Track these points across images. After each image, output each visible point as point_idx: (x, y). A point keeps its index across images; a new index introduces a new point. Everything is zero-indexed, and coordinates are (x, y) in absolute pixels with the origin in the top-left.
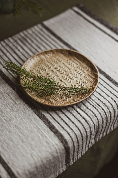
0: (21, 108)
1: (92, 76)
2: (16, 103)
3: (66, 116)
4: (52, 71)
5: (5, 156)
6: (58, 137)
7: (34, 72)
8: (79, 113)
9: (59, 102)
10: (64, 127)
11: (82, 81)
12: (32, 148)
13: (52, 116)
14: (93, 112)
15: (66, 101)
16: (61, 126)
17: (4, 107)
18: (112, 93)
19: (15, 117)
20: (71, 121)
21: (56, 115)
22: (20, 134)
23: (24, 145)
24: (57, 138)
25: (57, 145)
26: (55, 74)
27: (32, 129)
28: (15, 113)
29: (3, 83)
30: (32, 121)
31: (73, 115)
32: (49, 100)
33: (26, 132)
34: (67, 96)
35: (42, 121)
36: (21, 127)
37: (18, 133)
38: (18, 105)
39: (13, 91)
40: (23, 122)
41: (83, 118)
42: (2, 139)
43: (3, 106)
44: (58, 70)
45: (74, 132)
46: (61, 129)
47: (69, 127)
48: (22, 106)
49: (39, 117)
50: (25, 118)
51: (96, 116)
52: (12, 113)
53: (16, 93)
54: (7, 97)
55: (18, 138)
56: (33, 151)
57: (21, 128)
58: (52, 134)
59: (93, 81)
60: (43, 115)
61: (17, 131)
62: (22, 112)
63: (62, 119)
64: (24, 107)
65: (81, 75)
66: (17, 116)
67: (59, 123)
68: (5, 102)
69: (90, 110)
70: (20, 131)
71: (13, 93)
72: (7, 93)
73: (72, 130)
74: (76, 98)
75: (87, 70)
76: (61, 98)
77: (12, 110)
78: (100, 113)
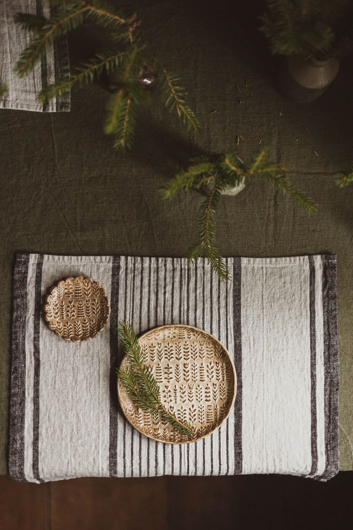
0: (99, 393)
1: (218, 413)
2: (99, 382)
3: (140, 443)
4: (178, 366)
5: (42, 443)
6: (110, 463)
7: (154, 352)
8: (156, 452)
9: (146, 420)
10: (126, 455)
11: (199, 411)
12: (74, 455)
13: (125, 431)
14: (173, 462)
15: (155, 425)
16: (124, 452)
17: (83, 377)
18: (220, 454)
19: (85, 402)
20: (140, 455)
21: (131, 433)
22: (75, 428)
23: (69, 445)
24: (108, 462)
25: (103, 469)
26: (177, 374)
27: (92, 431)
28: (89, 396)
29: (106, 338)
30: (99, 421)
31: (148, 449)
32: (138, 409)
33: (83, 430)
34: (162, 420)
35: (110, 429)
36: (82, 420)
37: (75, 426)
38: (99, 387)
39: (109, 361)
40: (89, 415)
41: (156, 460)
42: (53, 421)
43: (83, 375)
44: (184, 371)
45: (132, 469)
46: (122, 455)
47: (132, 460)
48: (103, 391)
49: (110, 423)
50: (94, 411)
51: (173, 469)
52: (86, 393)
53: (110, 367)
54: (96, 366)
55: (69, 432)
56: (73, 460)
57: (80, 421)
58: (108, 454)
59: (212, 422)
60: (117, 423)
61: (75, 421)
62: (97, 400)
63: (132, 445)
64: (105, 395)
65: (206, 400)
66: (87, 403)
67: (124, 447)
68: (89, 372)
69: (173, 458)
70: (77, 425)
71: (106, 364)
72: (100, 358)
73: (132, 466)
74: (170, 430)
75: (221, 399)
76: (154, 416)
77: (88, 389)
78: (180, 467)
